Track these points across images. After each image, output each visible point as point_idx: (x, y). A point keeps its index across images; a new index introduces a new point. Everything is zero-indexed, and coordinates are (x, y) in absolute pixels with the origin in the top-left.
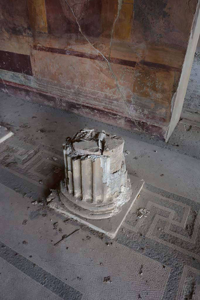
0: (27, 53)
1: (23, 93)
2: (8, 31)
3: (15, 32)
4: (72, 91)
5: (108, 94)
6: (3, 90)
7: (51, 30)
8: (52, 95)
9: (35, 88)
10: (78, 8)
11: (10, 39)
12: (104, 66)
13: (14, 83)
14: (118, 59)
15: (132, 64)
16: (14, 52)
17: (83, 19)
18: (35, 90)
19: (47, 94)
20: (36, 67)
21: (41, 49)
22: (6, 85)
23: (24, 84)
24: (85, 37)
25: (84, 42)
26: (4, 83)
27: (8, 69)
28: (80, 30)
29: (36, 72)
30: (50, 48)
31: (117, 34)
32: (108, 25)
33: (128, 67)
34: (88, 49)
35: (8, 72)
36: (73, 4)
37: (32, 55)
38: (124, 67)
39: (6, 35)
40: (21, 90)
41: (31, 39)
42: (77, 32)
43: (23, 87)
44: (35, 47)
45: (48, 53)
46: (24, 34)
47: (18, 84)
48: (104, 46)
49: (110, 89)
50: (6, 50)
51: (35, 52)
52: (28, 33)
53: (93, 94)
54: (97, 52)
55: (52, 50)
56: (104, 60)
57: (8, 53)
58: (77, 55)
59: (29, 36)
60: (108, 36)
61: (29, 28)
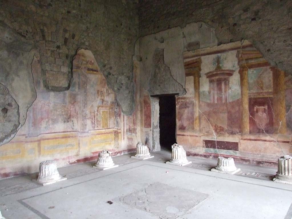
0: (237, 141)
2: (228, 133)
3: (232, 133)
4: (260, 156)
5: (278, 155)
7: (250, 133)
8: (248, 159)
9: (238, 157)
10: (264, 125)
11: (229, 136)
12: (276, 144)
13: (226, 155)
14: (281, 141)
15: (288, 142)
16: (230, 141)
17: (265, 128)
18: (238, 158)
19: (245, 159)
20: (240, 147)
21: (245, 140)
23: (233, 155)
24: (267, 134)
25: (266, 136)
27: (224, 149)
28: (264, 132)
29: (240, 149)
30: (249, 139)
31: (280, 132)
32: (276, 130)
33: (286, 143)
34: (268, 138)
36: (261, 124)
37: (239, 142)
38: (284, 143)
39: (227, 135)
41: (240, 136)
42: (263, 132)
44: (242, 139)
45: (248, 141)
46: (237, 134)
48: (275, 137)
49: (279, 153)
50: (225, 141)
51: (241, 141)
52: (239, 134)
53: (271, 156)
54: (272, 139)
55: (250, 140)
56: (275, 142)
57: (227, 142)
58: (263, 141)
59: (239, 135)
60: (277, 133)
61: (240, 132)
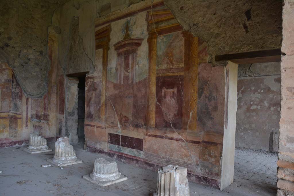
0: (142, 138)
1: (135, 162)
2: (133, 126)
3: (137, 126)
4: (165, 159)
5: (185, 161)
6: (122, 160)
7: (156, 126)
8: (152, 163)
9: (143, 159)
10: (171, 116)
11: (133, 130)
12: (183, 144)
13: (130, 155)
14: (191, 140)
15: (198, 143)
16: (134, 137)
17: (173, 121)
18: (142, 160)
19: (150, 162)
20: (145, 146)
21: (150, 136)
22: (125, 157)
23: (136, 156)
24: (174, 130)
25: (173, 132)
26: (124, 155)
27: (128, 147)
28: (172, 126)
29: (145, 149)
30: (155, 135)
31: (190, 128)
32: (186, 123)
33: (196, 144)
34: (175, 135)
35: (127, 149)
36: (169, 114)
37: (144, 139)
38: (194, 144)
39: (132, 128)
40: (133, 160)
41: (145, 130)
42: (170, 127)
43: (135, 158)
44: (147, 135)
45: (153, 138)
46: (142, 128)
47: (133, 156)
48: (183, 134)
49: (187, 157)
50: (130, 136)
51: (146, 137)
52: (144, 127)
53: (177, 161)
54: (180, 137)
55: (156, 136)
56: (183, 141)
57: (131, 137)
58: (170, 139)
59: (144, 129)
60: (186, 129)
61: (145, 125)
